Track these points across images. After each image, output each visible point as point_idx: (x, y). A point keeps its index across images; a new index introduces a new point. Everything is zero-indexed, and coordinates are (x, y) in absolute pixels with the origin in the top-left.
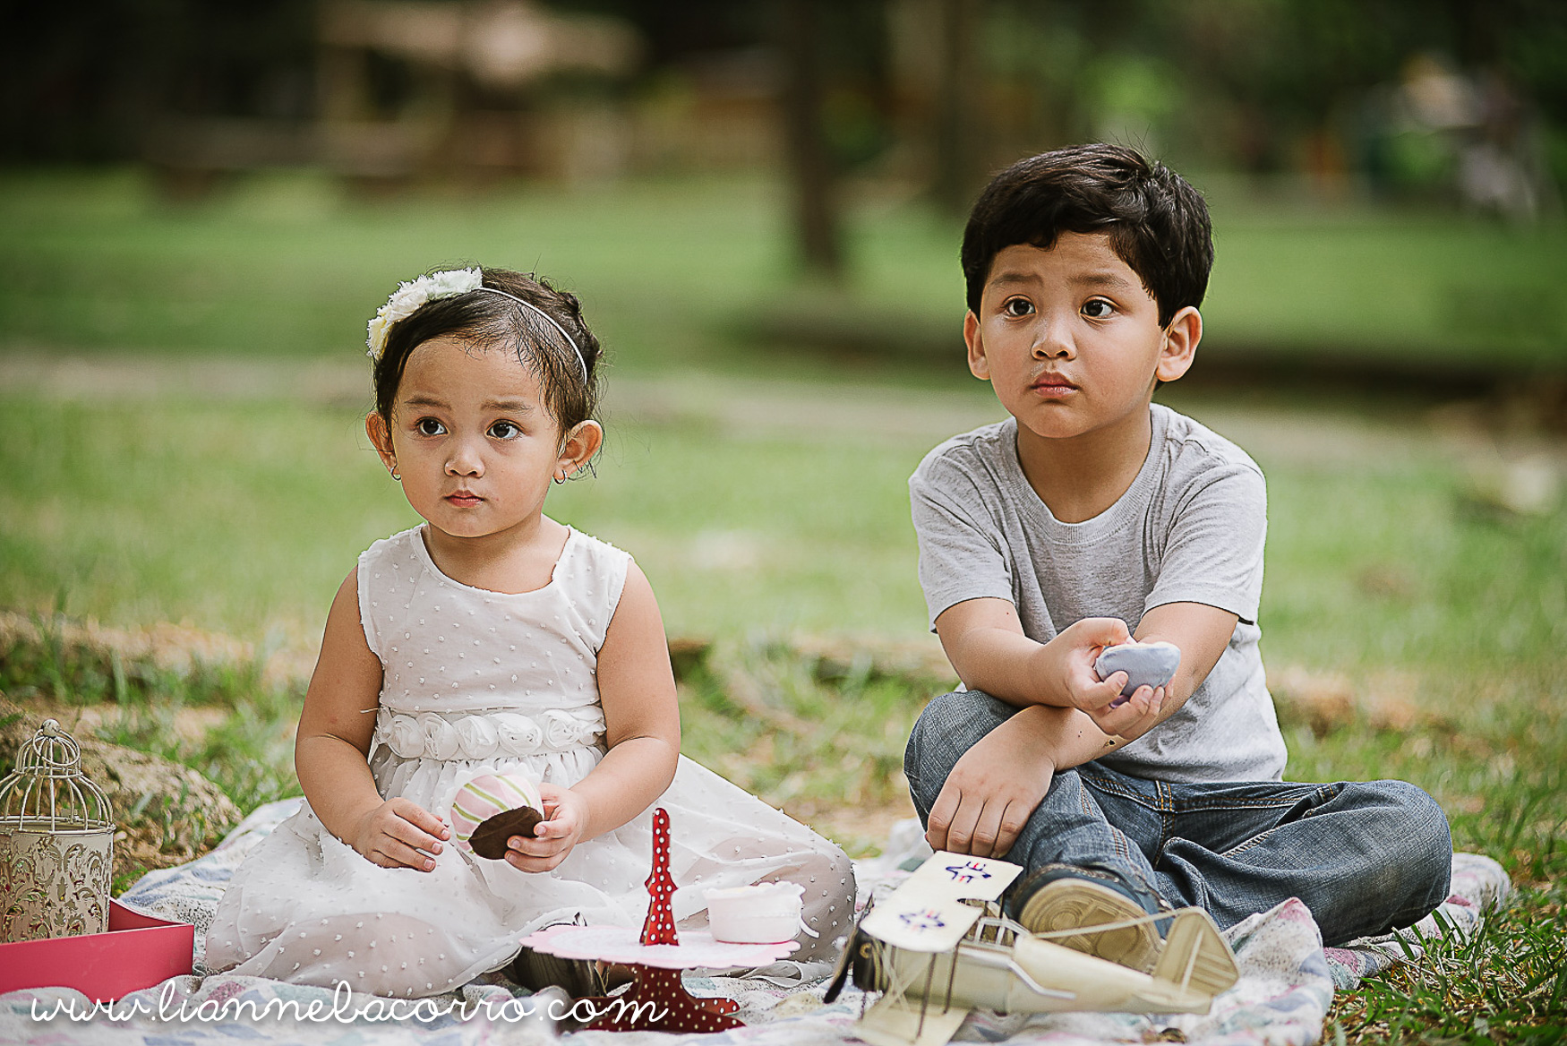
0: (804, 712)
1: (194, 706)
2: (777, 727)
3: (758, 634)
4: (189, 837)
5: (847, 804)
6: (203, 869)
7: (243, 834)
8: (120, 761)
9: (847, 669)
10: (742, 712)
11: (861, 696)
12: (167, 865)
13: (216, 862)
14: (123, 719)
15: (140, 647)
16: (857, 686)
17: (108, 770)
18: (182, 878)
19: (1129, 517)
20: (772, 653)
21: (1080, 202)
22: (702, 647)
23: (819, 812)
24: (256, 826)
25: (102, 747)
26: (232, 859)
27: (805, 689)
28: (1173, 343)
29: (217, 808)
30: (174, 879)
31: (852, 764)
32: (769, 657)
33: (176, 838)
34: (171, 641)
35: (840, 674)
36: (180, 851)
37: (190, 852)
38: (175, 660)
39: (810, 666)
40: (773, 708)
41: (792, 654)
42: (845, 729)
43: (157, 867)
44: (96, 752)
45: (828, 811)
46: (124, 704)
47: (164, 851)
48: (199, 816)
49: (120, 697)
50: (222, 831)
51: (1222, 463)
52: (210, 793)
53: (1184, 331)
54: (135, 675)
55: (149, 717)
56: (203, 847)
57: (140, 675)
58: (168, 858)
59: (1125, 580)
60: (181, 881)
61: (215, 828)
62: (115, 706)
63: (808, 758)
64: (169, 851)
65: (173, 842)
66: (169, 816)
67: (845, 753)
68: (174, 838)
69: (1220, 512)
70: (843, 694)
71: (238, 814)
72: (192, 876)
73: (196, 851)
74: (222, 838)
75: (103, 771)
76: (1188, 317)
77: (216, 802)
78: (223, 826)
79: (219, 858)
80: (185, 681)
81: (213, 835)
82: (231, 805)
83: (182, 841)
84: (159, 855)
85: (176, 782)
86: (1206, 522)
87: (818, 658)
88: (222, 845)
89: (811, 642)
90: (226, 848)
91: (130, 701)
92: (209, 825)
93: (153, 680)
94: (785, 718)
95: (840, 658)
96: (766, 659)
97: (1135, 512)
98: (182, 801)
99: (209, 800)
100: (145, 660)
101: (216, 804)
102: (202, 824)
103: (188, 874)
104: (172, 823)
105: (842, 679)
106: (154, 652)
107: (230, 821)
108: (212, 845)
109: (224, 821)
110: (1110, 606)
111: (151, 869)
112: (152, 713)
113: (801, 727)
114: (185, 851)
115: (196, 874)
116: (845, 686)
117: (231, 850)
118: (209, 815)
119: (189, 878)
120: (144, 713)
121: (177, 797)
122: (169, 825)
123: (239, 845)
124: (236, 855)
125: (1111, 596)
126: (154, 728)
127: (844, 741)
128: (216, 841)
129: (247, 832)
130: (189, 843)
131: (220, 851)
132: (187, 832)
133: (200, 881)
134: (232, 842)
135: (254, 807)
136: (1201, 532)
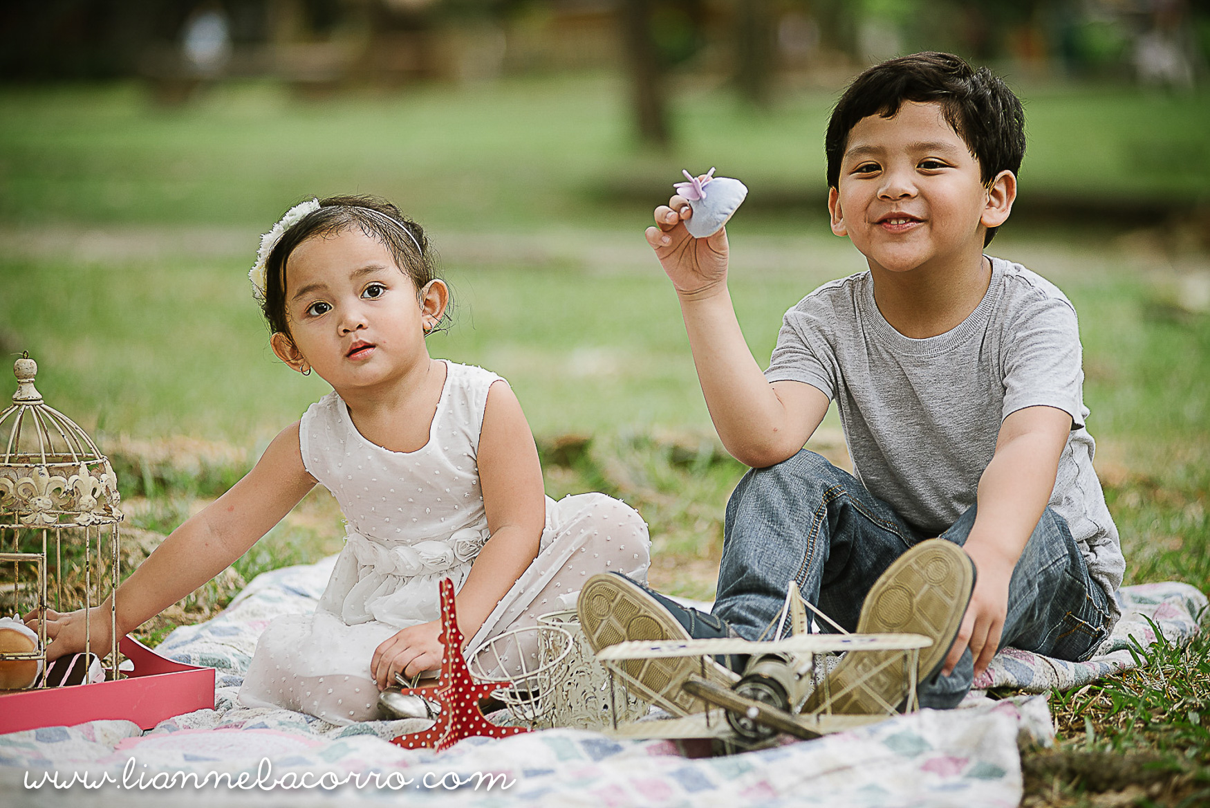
0: (663, 489)
1: (203, 498)
2: (644, 501)
3: (629, 430)
4: (206, 599)
5: (699, 558)
6: (217, 628)
7: (247, 597)
8: (152, 543)
9: (695, 455)
10: (616, 490)
11: (706, 475)
12: (190, 623)
13: (227, 621)
14: (152, 509)
15: (161, 454)
16: (703, 467)
17: (143, 550)
18: (202, 636)
19: (967, 337)
20: (637, 444)
21: (919, 77)
22: (585, 441)
23: (678, 565)
24: (257, 591)
25: (137, 533)
26: (239, 618)
27: (664, 471)
28: (993, 199)
30: (196, 638)
31: (702, 527)
32: (635, 448)
34: (183, 449)
35: (690, 458)
36: (200, 610)
37: (207, 611)
38: (187, 464)
39: (666, 453)
40: (640, 486)
41: (654, 445)
42: (696, 501)
43: (183, 624)
44: (133, 537)
45: (685, 564)
46: (152, 497)
47: (187, 610)
49: (148, 493)
50: (231, 594)
51: (1043, 298)
53: (1001, 188)
54: (158, 476)
55: (171, 508)
56: (216, 607)
57: (162, 475)
58: (191, 616)
59: (961, 386)
60: (201, 640)
61: (225, 592)
62: (145, 500)
63: (668, 523)
64: (191, 610)
65: (194, 604)
67: (696, 519)
69: (1045, 338)
70: (692, 473)
71: (241, 582)
72: (210, 635)
73: (212, 610)
74: (230, 599)
75: (139, 551)
76: (1006, 177)
78: (232, 591)
79: (230, 617)
80: (196, 479)
81: (224, 598)
82: (237, 574)
83: (201, 603)
84: (184, 614)
86: (1037, 346)
87: (672, 447)
88: (231, 606)
89: (666, 435)
90: (235, 607)
91: (156, 495)
92: (220, 590)
93: (172, 479)
94: (649, 493)
95: (689, 445)
96: (633, 448)
97: (973, 333)
100: (165, 464)
102: (215, 589)
103: (206, 632)
105: (692, 462)
106: (171, 457)
107: (237, 588)
108: (224, 605)
109: (232, 586)
110: (948, 406)
111: (178, 625)
112: (172, 504)
113: (662, 500)
114: (204, 610)
115: (213, 632)
116: (694, 467)
117: (239, 610)
118: (221, 582)
119: (207, 637)
120: (166, 505)
123: (245, 606)
124: (242, 615)
125: (949, 399)
126: (174, 517)
127: (695, 510)
128: (227, 602)
129: (250, 596)
130: (206, 604)
131: (230, 611)
132: (204, 595)
133: (216, 638)
134: (239, 604)
135: (254, 575)
136: (1033, 354)
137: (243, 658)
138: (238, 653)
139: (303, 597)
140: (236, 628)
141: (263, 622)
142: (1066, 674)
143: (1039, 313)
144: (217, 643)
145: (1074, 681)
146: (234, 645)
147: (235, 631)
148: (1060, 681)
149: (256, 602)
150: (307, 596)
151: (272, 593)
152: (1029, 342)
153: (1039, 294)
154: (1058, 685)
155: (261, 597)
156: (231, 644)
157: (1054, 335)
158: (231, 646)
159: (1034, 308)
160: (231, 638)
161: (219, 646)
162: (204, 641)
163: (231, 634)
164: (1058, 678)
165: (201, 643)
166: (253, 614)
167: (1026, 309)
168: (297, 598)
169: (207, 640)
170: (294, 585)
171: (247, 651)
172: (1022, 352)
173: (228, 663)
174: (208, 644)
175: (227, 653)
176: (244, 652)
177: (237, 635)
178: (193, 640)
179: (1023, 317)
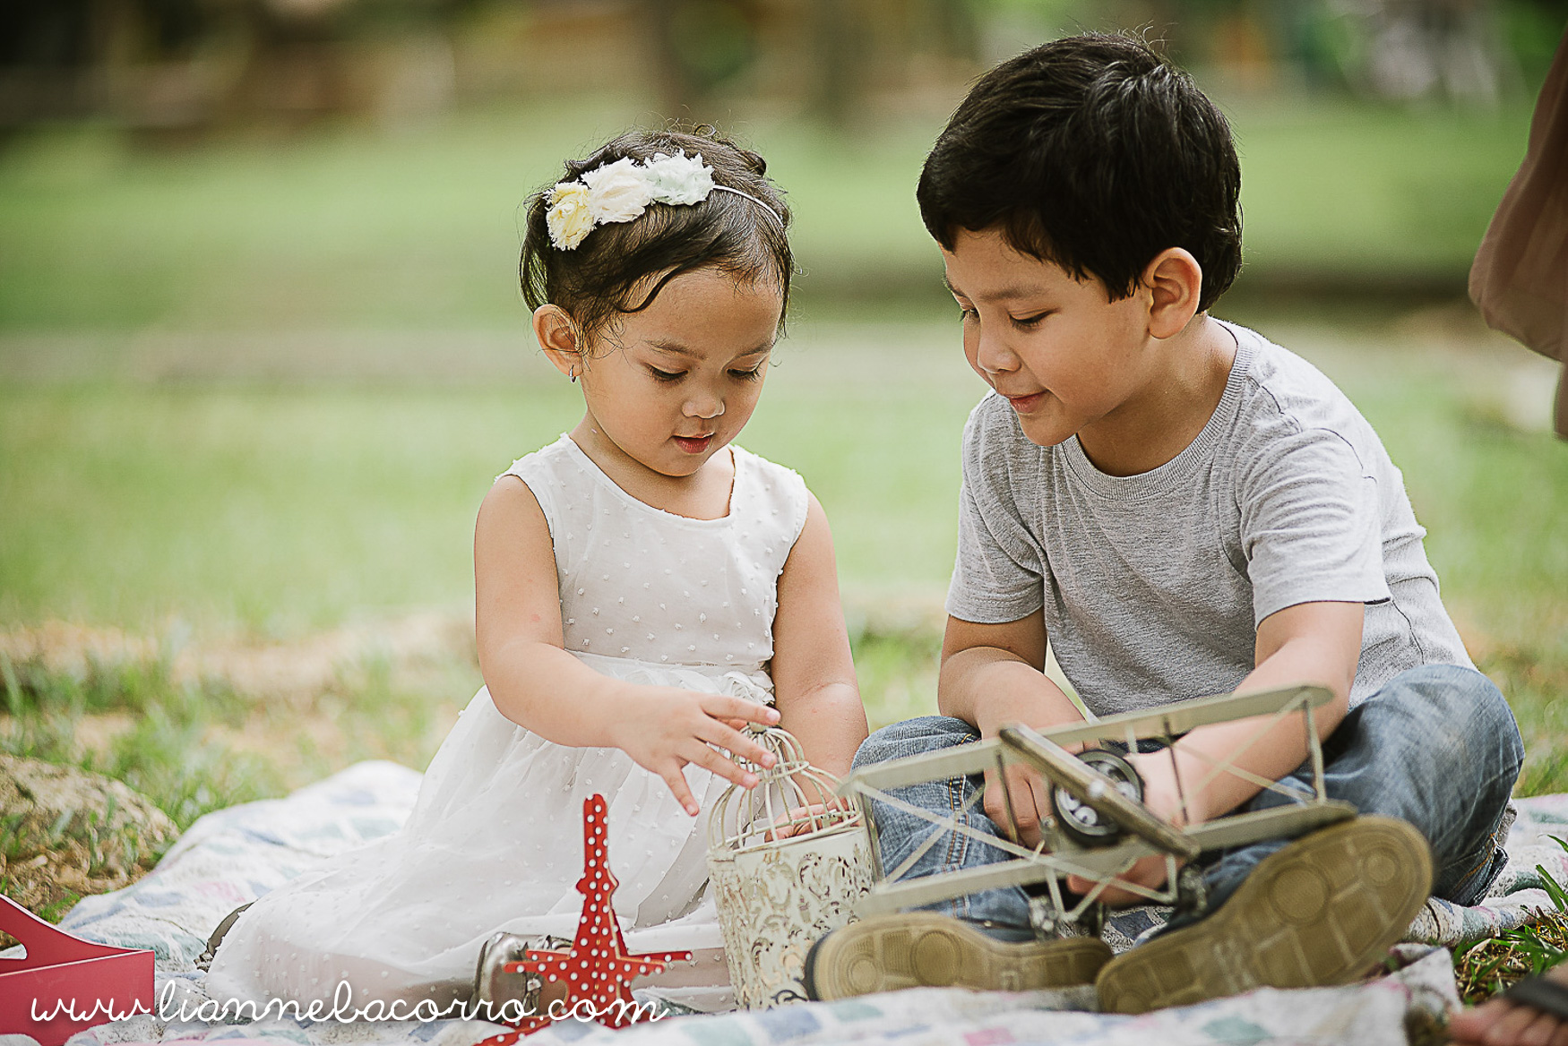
1: (95, 713)
4: (121, 858)
6: (145, 895)
7: (188, 850)
8: (31, 776)
12: (100, 891)
13: (162, 884)
14: (20, 731)
17: (18, 787)
18: (125, 908)
24: (202, 840)
26: (180, 879)
29: (149, 825)
30: (115, 910)
33: (106, 860)
34: (60, 641)
36: (111, 873)
37: (123, 874)
38: (68, 663)
43: (89, 893)
46: (18, 715)
47: (93, 875)
48: (131, 833)
49: (14, 706)
50: (158, 848)
51: (1294, 430)
52: (140, 806)
54: (26, 682)
56: (137, 868)
57: (31, 682)
58: (98, 883)
60: (123, 913)
61: (149, 845)
64: (98, 874)
65: (102, 865)
66: (95, 836)
68: (102, 860)
69: (1301, 491)
71: (174, 831)
72: (136, 905)
73: (129, 873)
74: (159, 857)
75: (13, 788)
77: (147, 816)
78: (159, 843)
79: (163, 879)
80: (82, 686)
81: (148, 854)
82: (165, 818)
83: (112, 862)
84: (87, 880)
85: (97, 795)
86: (1292, 506)
88: (163, 863)
90: (170, 865)
91: (24, 711)
92: (141, 843)
93: (44, 687)
98: (110, 816)
99: (138, 815)
100: (33, 664)
101: (149, 820)
102: (134, 842)
103: (129, 902)
104: (99, 842)
106: (42, 653)
107: (166, 838)
108: (148, 866)
109: (159, 836)
111: (83, 896)
114: (117, 873)
115: (141, 901)
117: (178, 868)
118: (142, 831)
119: (132, 908)
120: (39, 725)
121: (102, 813)
122: (95, 844)
123: (184, 863)
124: (182, 875)
126: (53, 741)
128: (154, 861)
129: (193, 847)
130: (122, 864)
131: (164, 870)
132: (117, 852)
133: (145, 910)
134: (177, 859)
135: (192, 820)
136: (1287, 519)
137: (188, 942)
138: (180, 932)
139: (274, 846)
140: (174, 894)
141: (216, 884)
142: (1451, 921)
143: (1289, 453)
144: (149, 918)
145: (1462, 933)
146: (175, 920)
147: (175, 899)
148: (1442, 930)
149: (204, 856)
150: (281, 844)
151: (227, 841)
152: (1279, 500)
153: (1289, 424)
154: (1439, 935)
155: (211, 847)
156: (170, 918)
157: (1316, 487)
158: (170, 922)
159: (1281, 447)
160: (169, 909)
161: (151, 922)
162: (128, 914)
163: (169, 904)
164: (1438, 925)
165: (124, 917)
166: (201, 873)
167: (1269, 447)
168: (265, 847)
169: (133, 913)
170: (261, 828)
171: (195, 929)
172: (1269, 518)
173: (165, 951)
174: (134, 920)
175: (163, 933)
176: (190, 930)
177: (179, 904)
178: (110, 914)
179: (1263, 460)
